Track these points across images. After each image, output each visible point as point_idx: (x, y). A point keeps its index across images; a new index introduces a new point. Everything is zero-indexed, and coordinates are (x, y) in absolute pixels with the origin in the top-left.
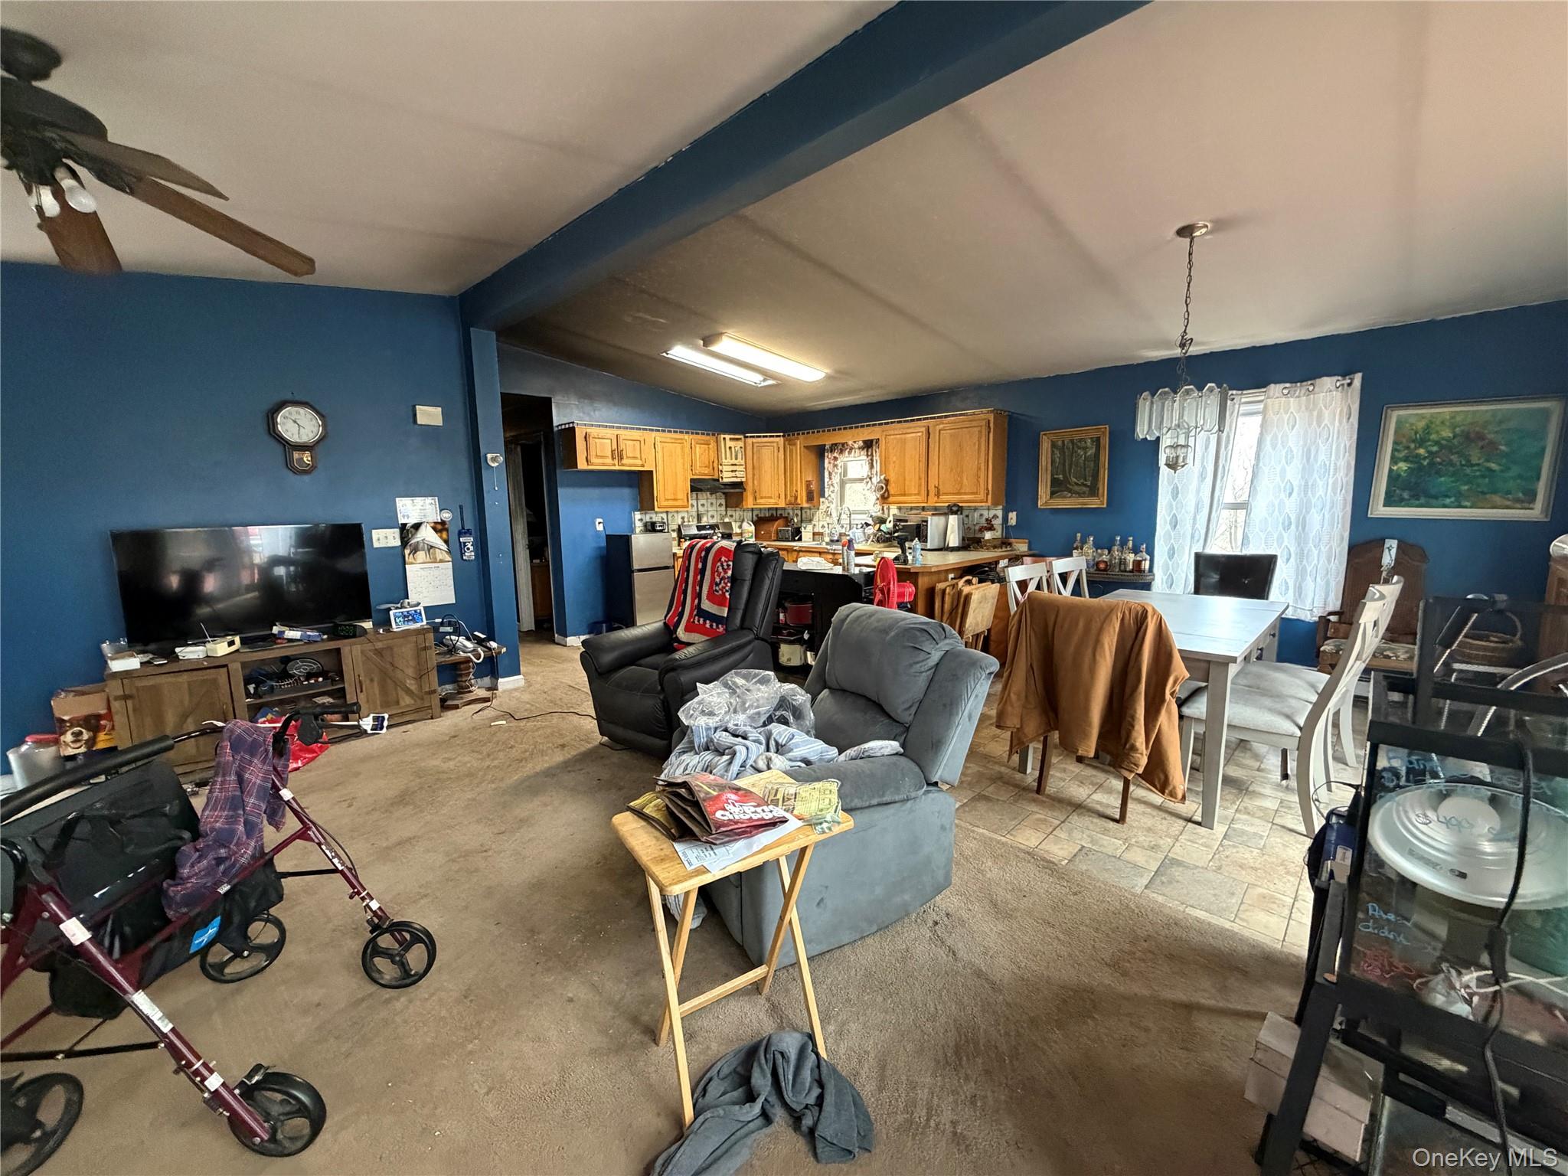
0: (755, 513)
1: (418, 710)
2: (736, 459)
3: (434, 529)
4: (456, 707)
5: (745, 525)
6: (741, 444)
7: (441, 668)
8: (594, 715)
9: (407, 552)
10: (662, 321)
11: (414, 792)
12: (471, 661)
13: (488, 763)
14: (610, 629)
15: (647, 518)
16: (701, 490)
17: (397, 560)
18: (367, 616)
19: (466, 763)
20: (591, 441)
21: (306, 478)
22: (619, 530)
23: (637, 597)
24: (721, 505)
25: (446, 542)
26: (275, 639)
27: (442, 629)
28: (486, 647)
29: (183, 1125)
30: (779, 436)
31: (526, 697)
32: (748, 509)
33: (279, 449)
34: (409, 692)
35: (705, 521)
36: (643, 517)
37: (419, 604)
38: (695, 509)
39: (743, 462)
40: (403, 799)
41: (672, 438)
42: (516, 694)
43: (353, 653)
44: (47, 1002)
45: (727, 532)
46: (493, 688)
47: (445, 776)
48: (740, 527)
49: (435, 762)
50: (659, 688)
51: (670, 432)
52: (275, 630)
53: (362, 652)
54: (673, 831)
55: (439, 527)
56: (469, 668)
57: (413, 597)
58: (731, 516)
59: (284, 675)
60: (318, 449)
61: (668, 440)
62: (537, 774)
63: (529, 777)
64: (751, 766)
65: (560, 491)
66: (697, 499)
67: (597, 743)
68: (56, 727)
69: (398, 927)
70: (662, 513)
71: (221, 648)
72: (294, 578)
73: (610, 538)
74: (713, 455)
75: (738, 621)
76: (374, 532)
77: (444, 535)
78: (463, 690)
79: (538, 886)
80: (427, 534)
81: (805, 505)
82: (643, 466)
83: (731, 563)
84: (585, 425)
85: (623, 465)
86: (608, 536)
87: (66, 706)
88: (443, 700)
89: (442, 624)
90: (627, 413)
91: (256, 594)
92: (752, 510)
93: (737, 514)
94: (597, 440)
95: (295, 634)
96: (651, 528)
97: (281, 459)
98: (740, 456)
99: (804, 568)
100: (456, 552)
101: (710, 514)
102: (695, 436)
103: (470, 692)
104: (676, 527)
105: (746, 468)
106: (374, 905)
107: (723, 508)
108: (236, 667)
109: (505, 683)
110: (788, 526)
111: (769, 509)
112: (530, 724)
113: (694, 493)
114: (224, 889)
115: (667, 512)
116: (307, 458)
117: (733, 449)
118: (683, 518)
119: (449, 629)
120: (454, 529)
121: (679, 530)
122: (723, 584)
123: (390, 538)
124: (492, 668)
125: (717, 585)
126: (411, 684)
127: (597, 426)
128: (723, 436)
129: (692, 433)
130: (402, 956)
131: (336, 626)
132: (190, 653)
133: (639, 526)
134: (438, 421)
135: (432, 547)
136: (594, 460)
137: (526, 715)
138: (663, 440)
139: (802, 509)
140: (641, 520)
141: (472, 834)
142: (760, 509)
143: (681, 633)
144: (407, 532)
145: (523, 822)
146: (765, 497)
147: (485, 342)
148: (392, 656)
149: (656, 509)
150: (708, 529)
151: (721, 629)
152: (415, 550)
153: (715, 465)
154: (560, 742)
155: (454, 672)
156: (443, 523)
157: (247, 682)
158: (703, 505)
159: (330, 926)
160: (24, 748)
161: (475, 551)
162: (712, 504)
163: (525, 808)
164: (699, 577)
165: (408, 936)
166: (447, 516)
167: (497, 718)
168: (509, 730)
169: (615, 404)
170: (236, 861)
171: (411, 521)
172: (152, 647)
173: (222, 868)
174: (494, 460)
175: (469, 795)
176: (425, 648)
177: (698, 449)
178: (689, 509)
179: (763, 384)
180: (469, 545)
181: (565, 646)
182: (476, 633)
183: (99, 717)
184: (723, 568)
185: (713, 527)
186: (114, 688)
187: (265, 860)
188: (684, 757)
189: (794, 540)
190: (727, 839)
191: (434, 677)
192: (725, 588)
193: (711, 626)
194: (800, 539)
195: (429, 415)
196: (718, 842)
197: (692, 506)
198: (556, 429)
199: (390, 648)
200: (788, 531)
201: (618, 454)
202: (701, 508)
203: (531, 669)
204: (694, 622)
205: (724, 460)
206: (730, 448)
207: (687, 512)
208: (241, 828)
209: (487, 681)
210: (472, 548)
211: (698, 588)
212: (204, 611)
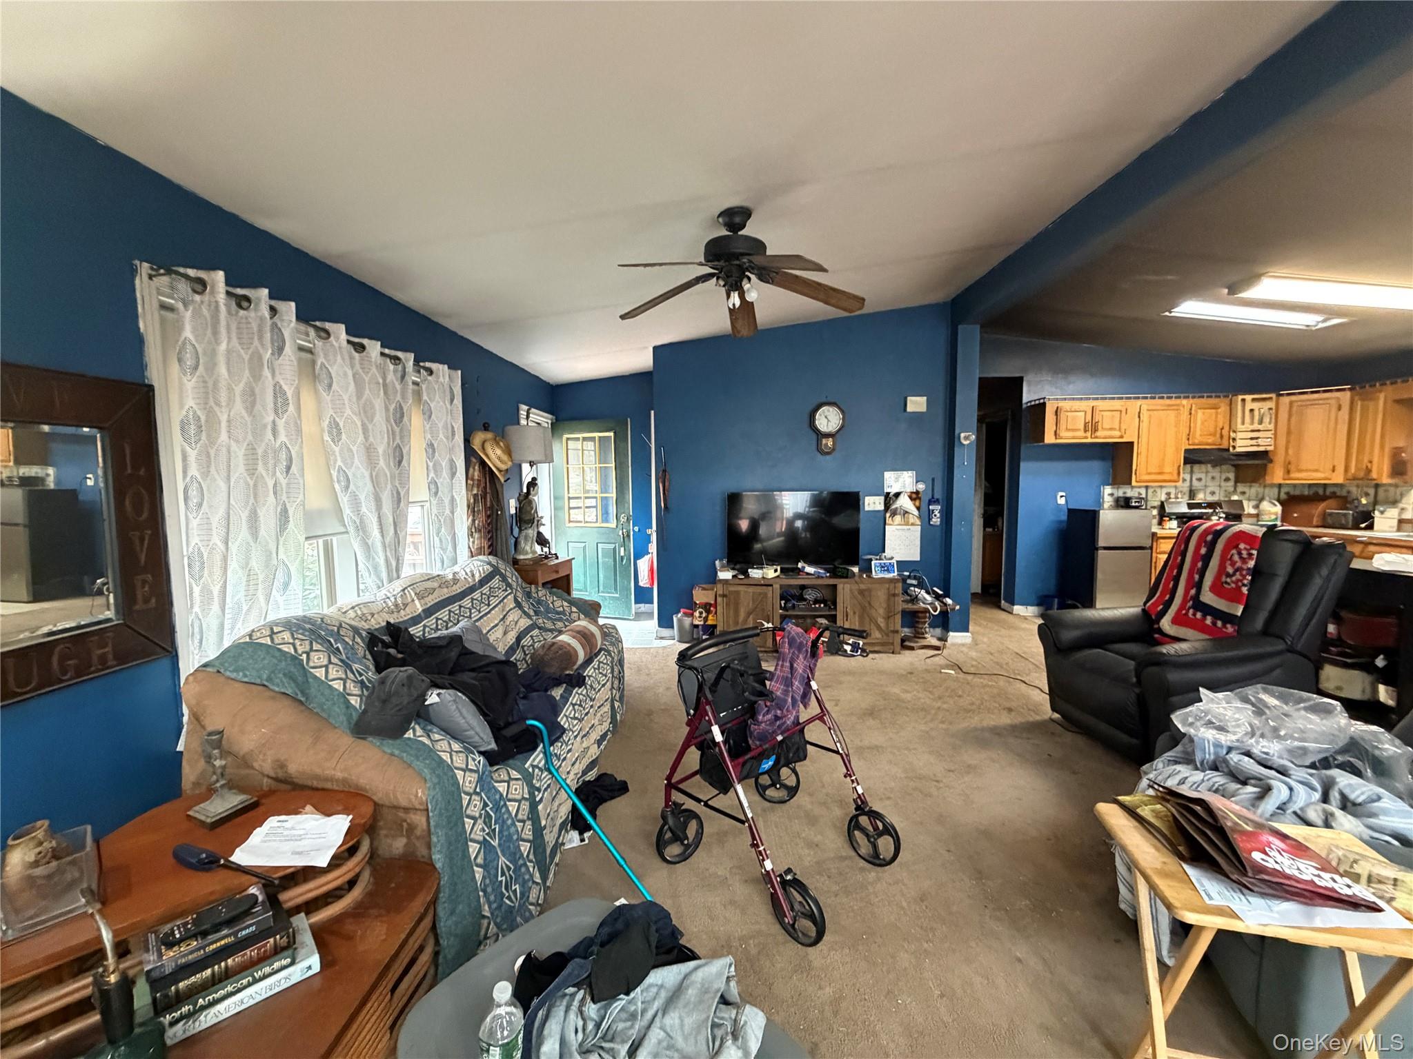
0: (1283, 490)
1: (883, 644)
2: (1261, 422)
3: (910, 497)
4: (912, 648)
5: (1265, 505)
6: (1272, 404)
7: (904, 613)
8: (1046, 689)
9: (888, 515)
10: (1169, 277)
11: (880, 710)
12: (929, 612)
13: (939, 704)
14: (1062, 606)
15: (1120, 493)
16: (1199, 462)
17: (880, 520)
18: (855, 563)
19: (920, 698)
20: (1062, 416)
21: (828, 457)
22: (1084, 504)
23: (1100, 576)
24: (1227, 479)
25: (918, 508)
26: (800, 571)
27: (909, 581)
28: (942, 602)
29: (746, 881)
30: (1343, 390)
31: (974, 654)
32: (1272, 485)
33: (814, 436)
34: (879, 628)
35: (1200, 497)
36: (1115, 491)
37: (892, 558)
38: (1187, 484)
39: (1272, 427)
40: (871, 713)
41: (1162, 405)
42: (965, 649)
43: (845, 589)
44: (697, 767)
45: (1233, 511)
46: (943, 639)
47: (904, 705)
48: (1257, 507)
49: (896, 690)
50: (1134, 680)
51: (1163, 398)
52: (800, 565)
53: (851, 590)
54: (1181, 848)
55: (914, 496)
56: (925, 617)
57: (888, 553)
58: (1243, 493)
59: (801, 598)
60: (837, 436)
61: (1159, 408)
62: (983, 729)
63: (976, 729)
64: (1295, 813)
65: (1023, 465)
66: (1192, 472)
67: (1046, 717)
68: (692, 606)
69: (874, 815)
70: (1140, 487)
71: (771, 572)
72: (806, 529)
73: (1071, 512)
74: (1222, 420)
75: (1259, 623)
76: (867, 498)
77: (917, 503)
78: (919, 635)
79: (986, 834)
80: (904, 502)
81: (1386, 480)
82: (1121, 437)
83: (1255, 552)
84: (1057, 399)
85: (1096, 437)
86: (1070, 511)
87: (700, 596)
88: (903, 641)
89: (909, 577)
90: (1105, 383)
91: (782, 539)
92: (1280, 486)
93: (1254, 490)
94: (1069, 414)
95: (810, 569)
96: (1124, 503)
97: (814, 442)
98: (1267, 420)
99: (1387, 568)
100: (925, 517)
101: (1209, 490)
102: (1196, 400)
103: (925, 638)
104: (1157, 504)
105: (1275, 434)
106: (860, 791)
107: (1231, 483)
108: (777, 586)
109: (955, 637)
110: (1347, 509)
111: (1310, 485)
112: (977, 680)
113: (1188, 466)
114: (780, 738)
115: (1147, 487)
116: (830, 442)
117: (1256, 413)
118: (1168, 494)
119: (914, 582)
120: (925, 499)
121: (1162, 507)
122: (1238, 576)
123: (877, 503)
124: (944, 622)
125: (1228, 575)
126: (882, 624)
127: (1070, 399)
128: (1240, 397)
129: (1194, 397)
130: (875, 840)
131: (836, 568)
132: (755, 573)
133: (1108, 501)
134: (923, 408)
135: (907, 512)
136: (1063, 433)
137: (972, 670)
138: (1151, 408)
139: (1377, 486)
140: (1112, 495)
141: (924, 761)
142: (1295, 486)
143: (1166, 624)
144: (889, 499)
145: (970, 769)
146: (1307, 471)
147: (970, 335)
148: (870, 596)
149: (1134, 483)
150: (1205, 508)
151: (1230, 629)
152: (894, 514)
153: (1225, 432)
154: (1008, 705)
155: (913, 618)
156: (917, 493)
157: (781, 599)
158: (1200, 480)
159: (824, 791)
160: (679, 615)
161: (941, 517)
162: (1213, 478)
163: (972, 756)
164: (1200, 564)
165: (880, 826)
166: (921, 487)
167: (947, 667)
168: (957, 680)
169: (1092, 375)
170: (785, 722)
171: (893, 491)
172: (738, 566)
173: (778, 723)
174: (966, 438)
175: (923, 728)
176: (894, 595)
177: (1200, 415)
178: (1180, 484)
179: (1321, 325)
180: (936, 513)
181: (1011, 613)
182: (935, 589)
183: (711, 605)
184: (1241, 557)
185: (1211, 505)
186: (719, 589)
187: (799, 728)
188: (1178, 767)
189: (1356, 527)
190: (1271, 891)
191: (898, 618)
192: (1241, 581)
193: (1214, 624)
194: (1370, 527)
195: (917, 404)
196: (1256, 889)
197: (1184, 480)
198: (1024, 406)
199: (869, 590)
200: (1345, 515)
201: (1092, 426)
202: (1195, 483)
203: (978, 628)
204: (1186, 614)
205: (1240, 427)
206: (1252, 410)
207: (1176, 487)
208: (790, 700)
209: (938, 631)
210: (938, 515)
211: (1197, 577)
212: (758, 546)
